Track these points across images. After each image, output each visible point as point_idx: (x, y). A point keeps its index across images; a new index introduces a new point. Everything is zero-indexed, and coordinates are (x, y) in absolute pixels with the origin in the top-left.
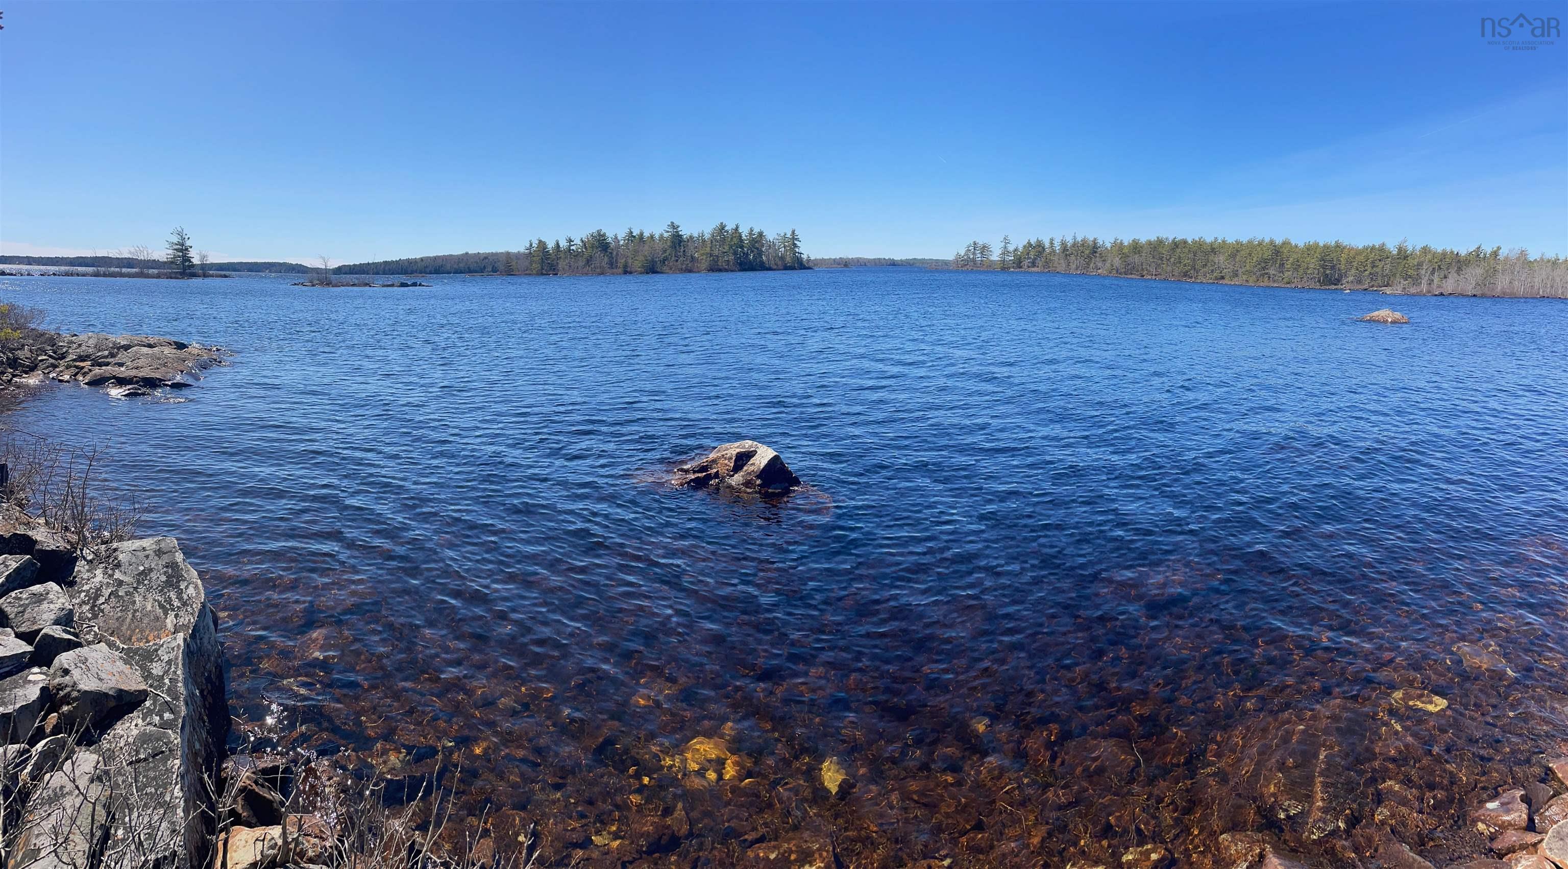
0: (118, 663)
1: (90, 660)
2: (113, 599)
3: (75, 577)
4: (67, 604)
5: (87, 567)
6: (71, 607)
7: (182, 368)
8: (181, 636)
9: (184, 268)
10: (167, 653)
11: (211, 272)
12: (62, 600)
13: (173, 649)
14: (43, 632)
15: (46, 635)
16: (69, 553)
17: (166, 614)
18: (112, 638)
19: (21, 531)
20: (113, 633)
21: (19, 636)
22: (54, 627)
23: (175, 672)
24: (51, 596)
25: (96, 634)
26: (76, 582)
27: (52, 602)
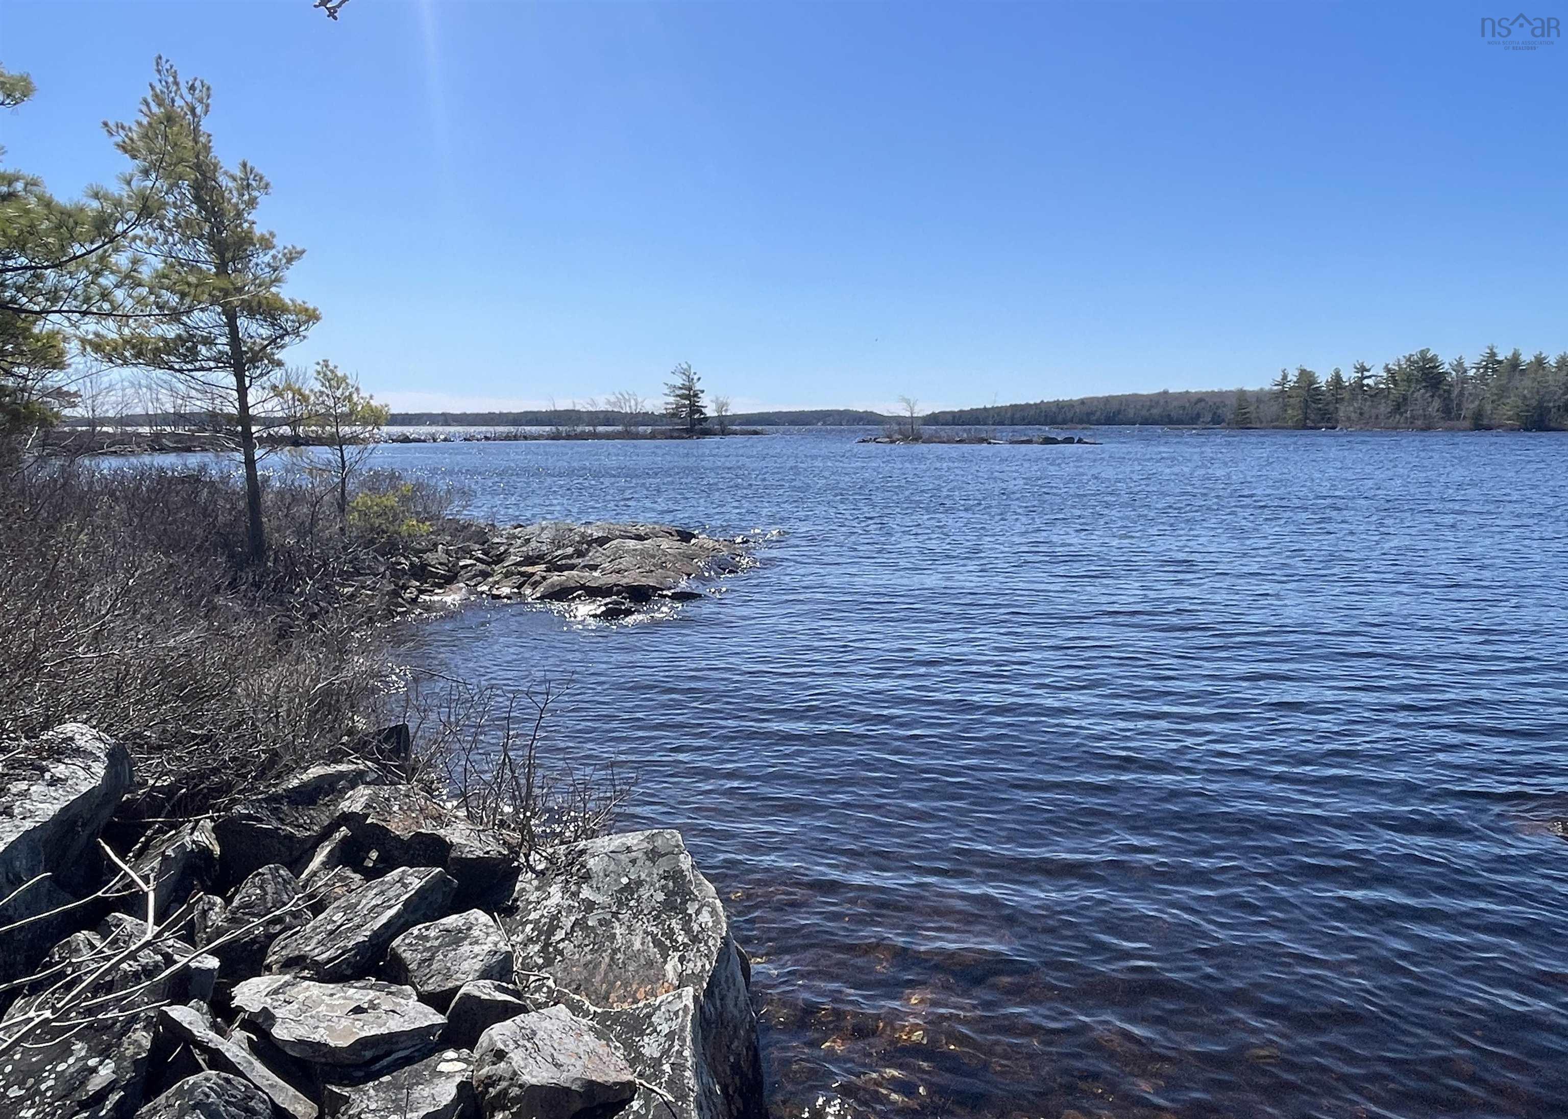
0: (586, 1038)
1: (540, 1034)
2: (578, 933)
3: (516, 900)
4: (502, 944)
5: (535, 883)
6: (510, 949)
7: (688, 570)
8: (689, 992)
9: (694, 423)
10: (667, 1020)
11: (734, 427)
12: (493, 938)
13: (676, 1013)
14: (462, 991)
15: (467, 996)
16: (506, 860)
17: (665, 956)
18: (577, 997)
19: (427, 828)
20: (577, 989)
21: (424, 998)
22: (481, 982)
23: (679, 1053)
24: (475, 932)
25: (550, 991)
26: (518, 908)
27: (476, 942)
